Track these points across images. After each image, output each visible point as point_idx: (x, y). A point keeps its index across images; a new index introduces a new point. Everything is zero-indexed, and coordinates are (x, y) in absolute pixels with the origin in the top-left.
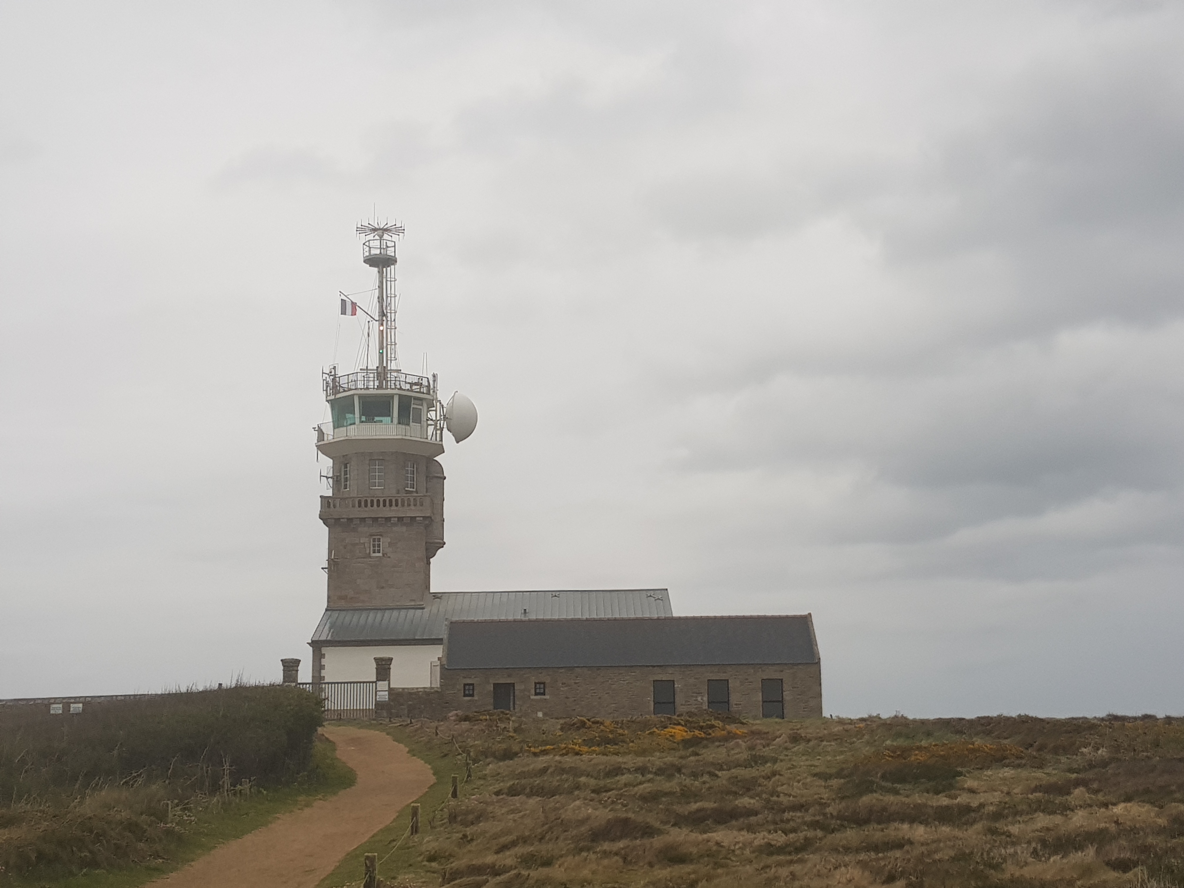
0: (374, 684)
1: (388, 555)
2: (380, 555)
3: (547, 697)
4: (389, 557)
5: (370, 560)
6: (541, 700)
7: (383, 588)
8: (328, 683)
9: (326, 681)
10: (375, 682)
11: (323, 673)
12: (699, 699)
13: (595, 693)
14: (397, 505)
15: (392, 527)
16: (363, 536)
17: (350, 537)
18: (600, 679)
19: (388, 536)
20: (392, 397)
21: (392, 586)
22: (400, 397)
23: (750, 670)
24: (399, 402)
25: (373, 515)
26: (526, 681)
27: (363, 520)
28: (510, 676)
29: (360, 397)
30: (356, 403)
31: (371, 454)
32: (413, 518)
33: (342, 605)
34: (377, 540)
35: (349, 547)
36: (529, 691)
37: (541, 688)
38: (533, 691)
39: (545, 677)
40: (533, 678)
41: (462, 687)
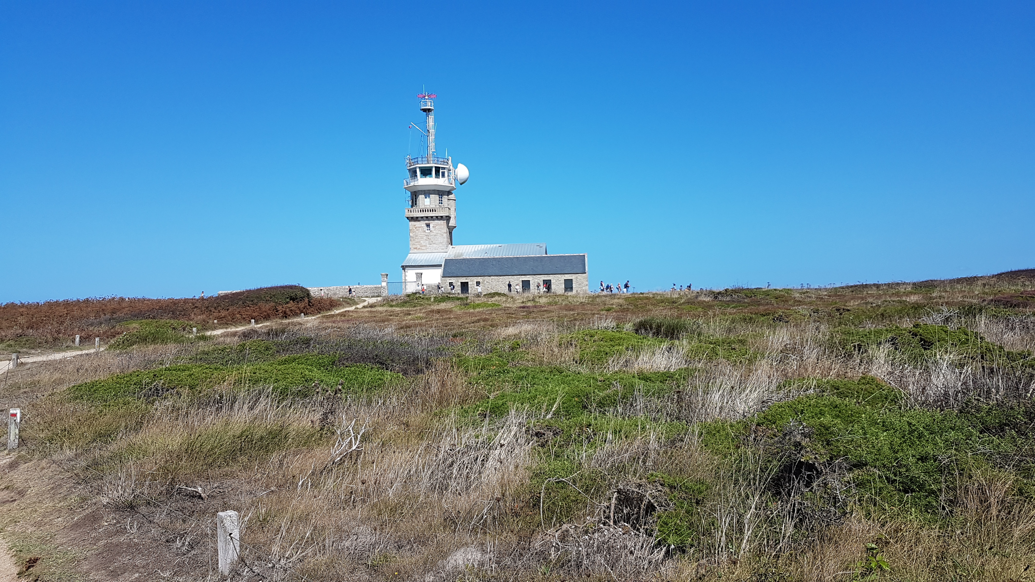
0: (415, 282)
1: (433, 231)
2: (430, 231)
5: (426, 233)
7: (431, 244)
13: (499, 285)
14: (435, 211)
15: (434, 220)
16: (423, 224)
17: (417, 224)
18: (501, 280)
19: (432, 223)
20: (432, 167)
21: (434, 244)
22: (436, 167)
23: (559, 276)
24: (435, 169)
25: (426, 215)
26: (473, 281)
27: (422, 217)
28: (466, 279)
29: (419, 168)
30: (418, 170)
31: (424, 191)
32: (442, 217)
33: (415, 251)
34: (428, 225)
35: (417, 228)
36: (474, 284)
37: (478, 283)
38: (476, 285)
39: (480, 279)
40: (476, 279)
41: (448, 284)
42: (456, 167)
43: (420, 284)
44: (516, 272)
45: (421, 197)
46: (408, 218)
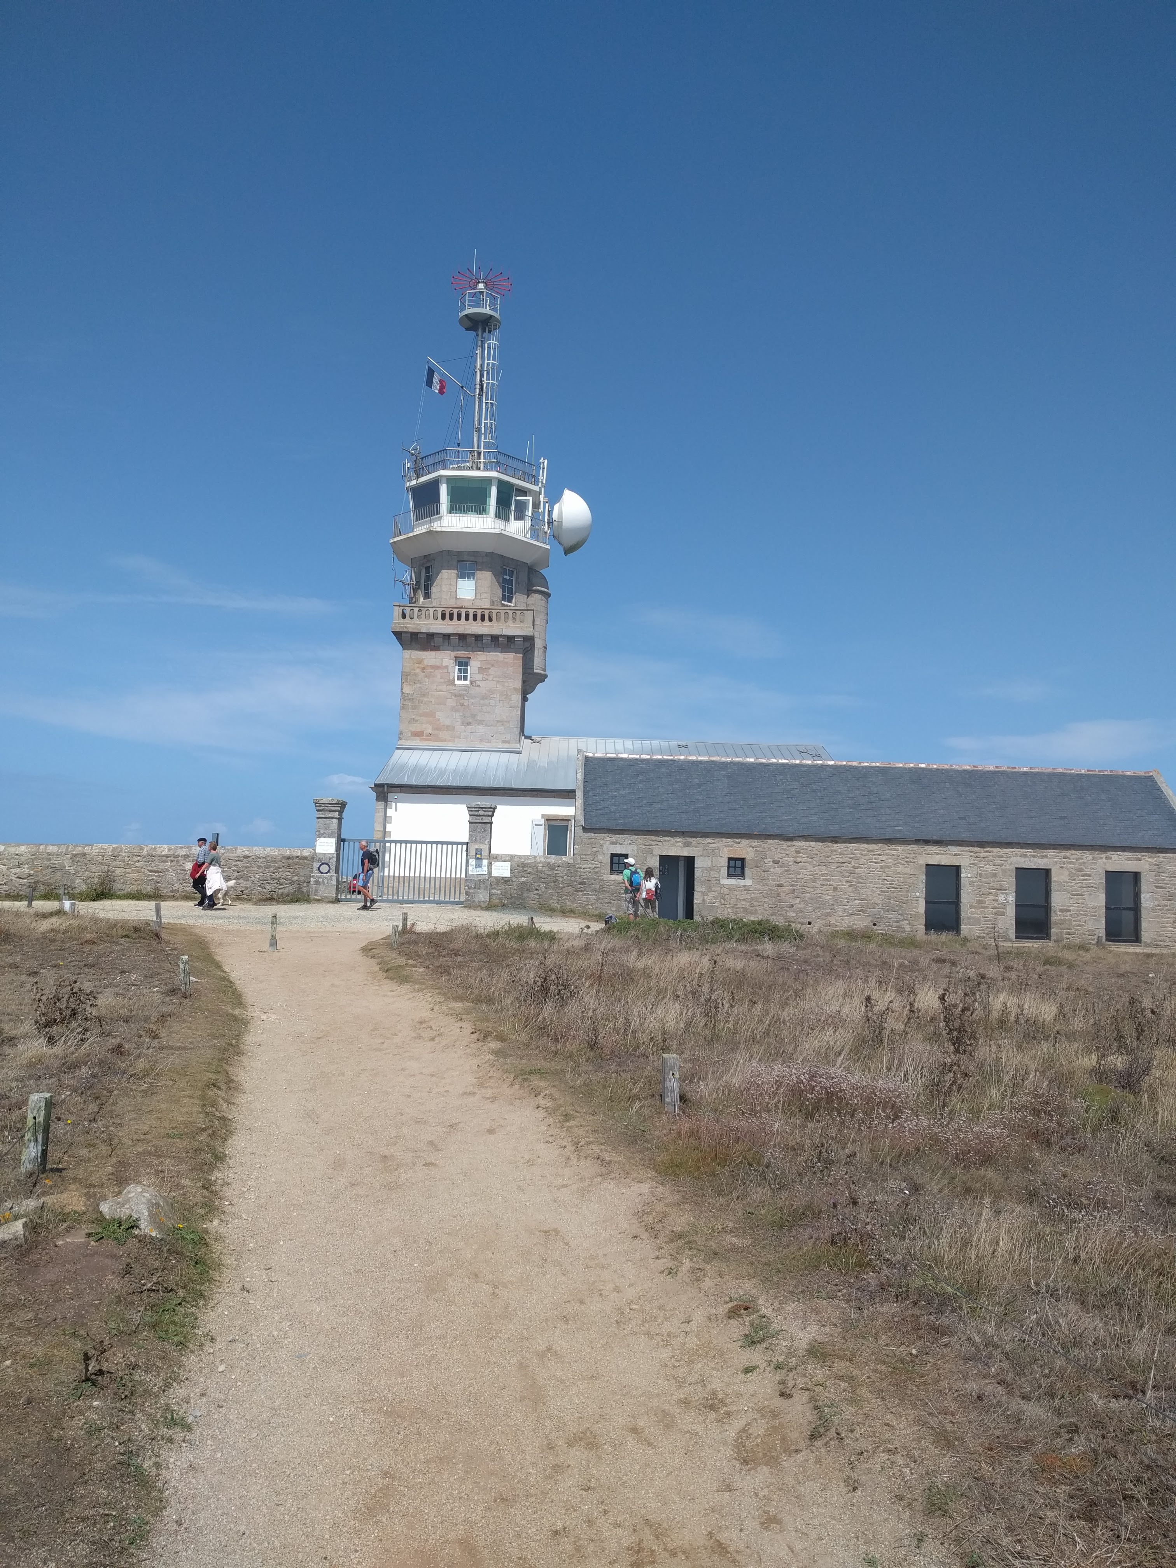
0: (465, 847)
1: (478, 683)
2: (468, 683)
3: (748, 882)
4: (479, 686)
5: (454, 688)
6: (737, 887)
7: (469, 724)
8: (396, 842)
9: (392, 838)
10: (467, 843)
11: (389, 827)
12: (1001, 898)
13: (827, 880)
14: (490, 620)
15: (482, 649)
16: (445, 659)
17: (430, 657)
18: (836, 857)
19: (478, 660)
20: (488, 481)
21: (480, 722)
22: (501, 484)
23: (1087, 856)
24: (499, 492)
25: (461, 630)
26: (713, 854)
27: (447, 637)
28: (687, 845)
29: (450, 480)
30: (443, 489)
31: (459, 553)
32: (510, 639)
33: (417, 742)
34: (463, 663)
35: (427, 671)
36: (719, 871)
37: (737, 867)
38: (724, 871)
39: (745, 849)
40: (726, 849)
41: (608, 859)
42: (555, 497)
43: (485, 853)
44: (900, 829)
45: (446, 577)
46: (398, 635)
